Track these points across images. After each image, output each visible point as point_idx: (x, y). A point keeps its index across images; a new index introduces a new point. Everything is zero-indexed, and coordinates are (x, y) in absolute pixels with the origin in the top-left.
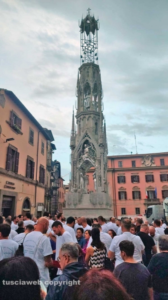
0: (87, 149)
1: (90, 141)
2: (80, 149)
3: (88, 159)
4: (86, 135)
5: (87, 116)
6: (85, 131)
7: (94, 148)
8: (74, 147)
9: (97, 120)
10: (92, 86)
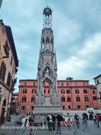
0: (48, 71)
1: (50, 67)
2: (43, 70)
3: (48, 77)
4: (48, 63)
5: (48, 54)
6: (47, 61)
7: (52, 71)
8: (40, 69)
9: (52, 57)
10: (50, 39)
